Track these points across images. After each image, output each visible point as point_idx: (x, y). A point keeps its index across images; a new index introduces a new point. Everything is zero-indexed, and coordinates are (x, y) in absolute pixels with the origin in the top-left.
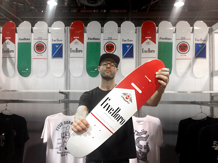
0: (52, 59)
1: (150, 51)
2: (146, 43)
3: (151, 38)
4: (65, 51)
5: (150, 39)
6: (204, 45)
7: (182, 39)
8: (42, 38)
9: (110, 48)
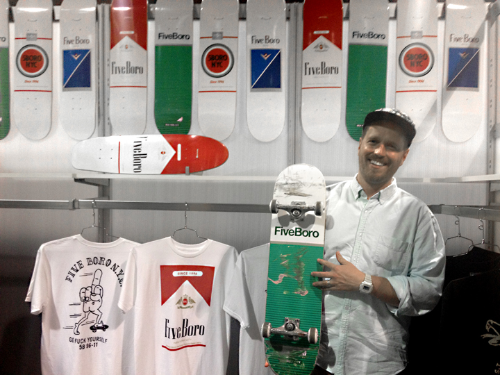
0: (64, 90)
1: (324, 69)
2: (316, 47)
3: (327, 32)
4: (99, 69)
5: (325, 36)
6: (472, 53)
7: (413, 35)
8: (36, 35)
9: (218, 61)
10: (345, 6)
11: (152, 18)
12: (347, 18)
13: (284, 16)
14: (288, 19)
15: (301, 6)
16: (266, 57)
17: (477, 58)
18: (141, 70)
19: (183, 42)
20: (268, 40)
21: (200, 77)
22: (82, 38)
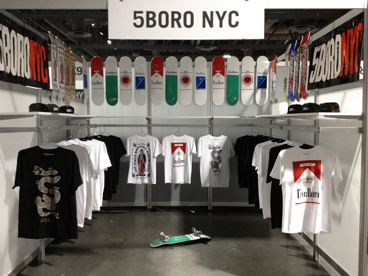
0: (136, 90)
2: (217, 76)
4: (147, 83)
5: (219, 72)
6: (265, 78)
7: (246, 72)
8: (127, 72)
9: (186, 80)
10: (225, 62)
11: (165, 66)
12: (226, 66)
13: (207, 65)
14: (208, 67)
15: (212, 63)
16: (201, 79)
17: (266, 79)
18: (161, 83)
19: (175, 74)
20: (201, 73)
21: (180, 85)
22: (142, 73)
